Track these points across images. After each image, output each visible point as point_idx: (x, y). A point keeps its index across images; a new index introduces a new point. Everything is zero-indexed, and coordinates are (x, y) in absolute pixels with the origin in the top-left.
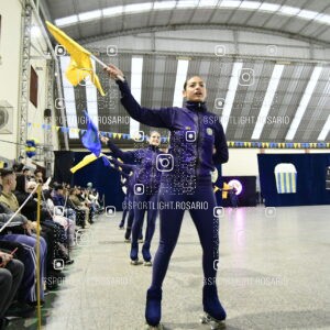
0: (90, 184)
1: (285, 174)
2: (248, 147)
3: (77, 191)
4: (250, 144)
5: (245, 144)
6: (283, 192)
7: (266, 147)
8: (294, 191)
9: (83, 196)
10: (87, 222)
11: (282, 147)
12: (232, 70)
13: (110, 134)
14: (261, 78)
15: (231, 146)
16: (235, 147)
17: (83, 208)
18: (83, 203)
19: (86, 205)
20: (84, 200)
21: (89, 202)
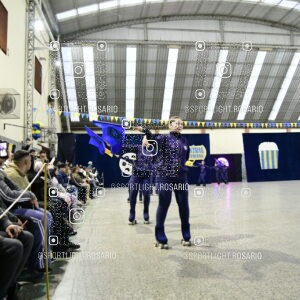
0: (90, 163)
1: (267, 152)
2: (233, 127)
4: (235, 125)
5: (231, 124)
6: (266, 168)
7: (250, 127)
8: (276, 167)
10: (88, 197)
11: (265, 127)
12: (218, 57)
13: (108, 117)
14: (245, 64)
15: (218, 127)
16: (222, 127)
17: (84, 184)
18: (84, 180)
19: (87, 181)
20: (85, 177)
21: (90, 179)
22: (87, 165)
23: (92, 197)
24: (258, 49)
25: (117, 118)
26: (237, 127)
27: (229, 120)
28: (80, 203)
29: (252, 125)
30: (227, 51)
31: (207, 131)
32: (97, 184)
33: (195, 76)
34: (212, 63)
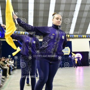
2: (84, 38)
3: (3, 59)
4: (85, 36)
5: (83, 36)
9: (6, 61)
15: (76, 38)
16: (78, 38)
18: (6, 65)
19: (7, 66)
20: (6, 63)
21: (9, 64)
22: (8, 57)
23: (10, 74)
26: (86, 38)
27: (82, 34)
28: (3, 77)
31: (70, 40)
34: (74, 4)
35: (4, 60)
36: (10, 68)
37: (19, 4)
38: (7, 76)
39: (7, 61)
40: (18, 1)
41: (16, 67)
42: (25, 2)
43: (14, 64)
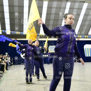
0: (6, 53)
1: (88, 49)
6: (87, 56)
7: (80, 38)
10: (5, 69)
11: (86, 38)
12: (66, 5)
13: (15, 32)
14: (78, 9)
17: (4, 63)
19: (5, 62)
20: (4, 60)
21: (6, 61)
23: (7, 69)
24: (84, 2)
25: (19, 33)
29: (81, 37)
30: (70, 3)
32: (10, 63)
33: (55, 14)
34: (63, 8)
35: (1, 57)
36: (7, 64)
37: (15, 8)
38: (4, 71)
39: (4, 58)
40: (15, 5)
41: (12, 63)
42: (21, 5)
43: (10, 60)
